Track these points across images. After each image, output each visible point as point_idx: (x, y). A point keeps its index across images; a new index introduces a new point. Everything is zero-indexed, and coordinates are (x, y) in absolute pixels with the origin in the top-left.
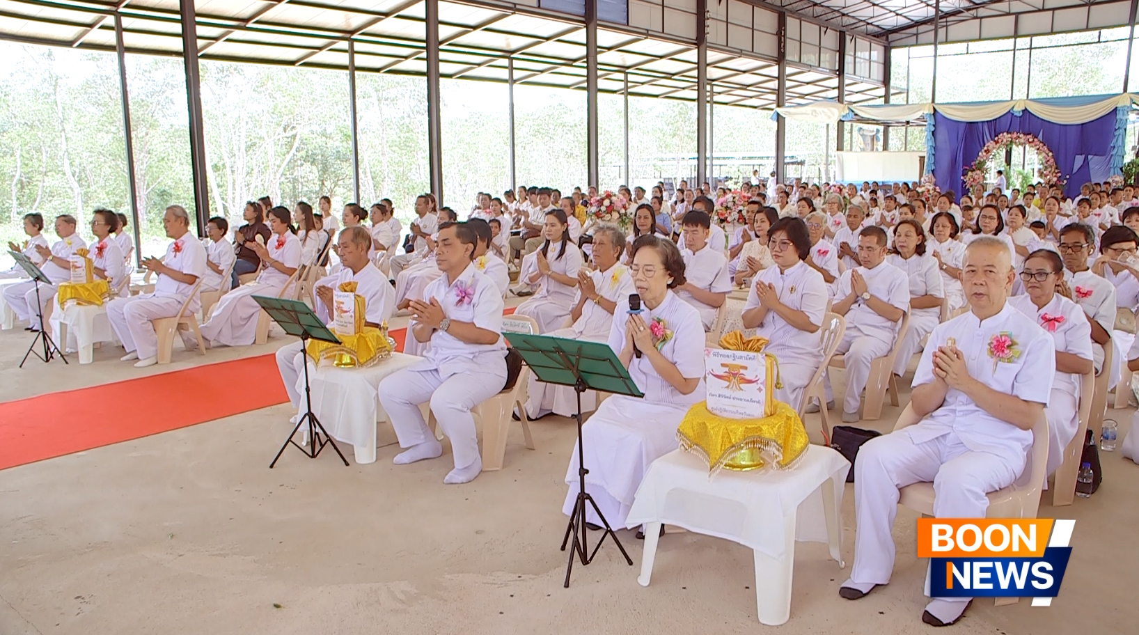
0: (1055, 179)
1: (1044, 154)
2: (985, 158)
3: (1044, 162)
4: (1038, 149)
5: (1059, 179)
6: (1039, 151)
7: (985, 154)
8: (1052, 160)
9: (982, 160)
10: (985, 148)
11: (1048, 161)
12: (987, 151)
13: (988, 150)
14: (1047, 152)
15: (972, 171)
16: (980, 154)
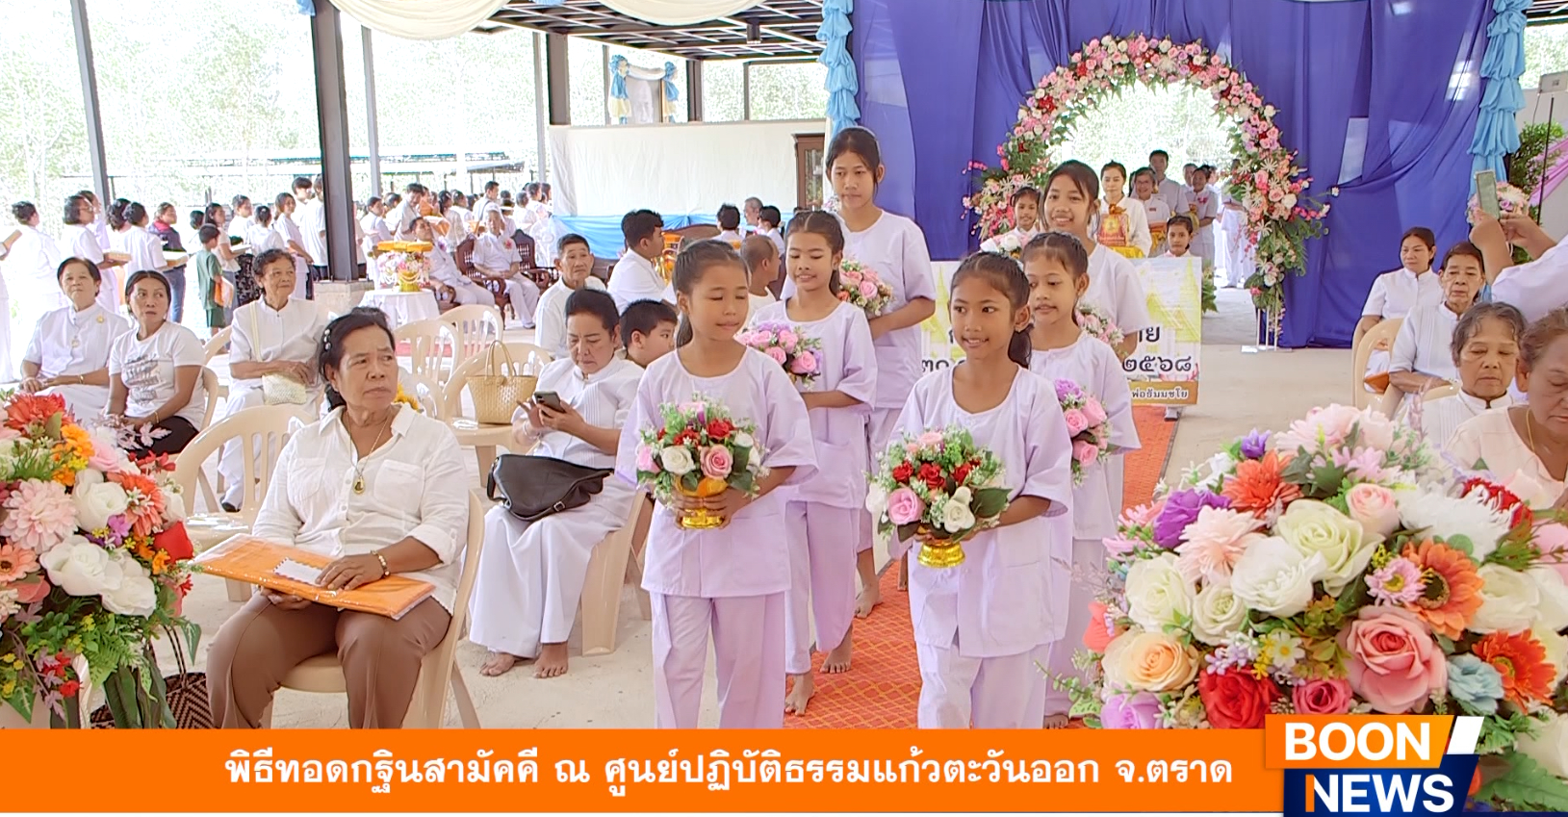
0: (1290, 201)
1: (1246, 112)
2: (1038, 130)
3: (1246, 138)
4: (1224, 94)
5: (1304, 199)
6: (1225, 102)
7: (1037, 114)
8: (1274, 134)
9: (1029, 136)
10: (1040, 94)
11: (1264, 135)
12: (1047, 105)
13: (1050, 99)
14: (1257, 102)
15: (997, 179)
16: (1022, 113)
